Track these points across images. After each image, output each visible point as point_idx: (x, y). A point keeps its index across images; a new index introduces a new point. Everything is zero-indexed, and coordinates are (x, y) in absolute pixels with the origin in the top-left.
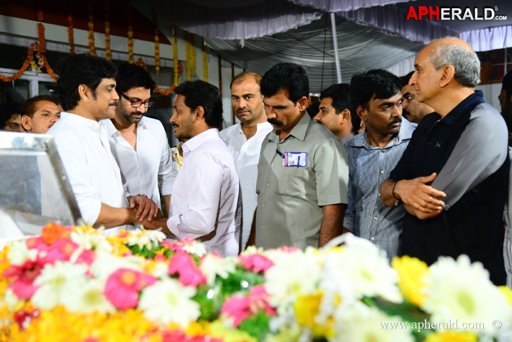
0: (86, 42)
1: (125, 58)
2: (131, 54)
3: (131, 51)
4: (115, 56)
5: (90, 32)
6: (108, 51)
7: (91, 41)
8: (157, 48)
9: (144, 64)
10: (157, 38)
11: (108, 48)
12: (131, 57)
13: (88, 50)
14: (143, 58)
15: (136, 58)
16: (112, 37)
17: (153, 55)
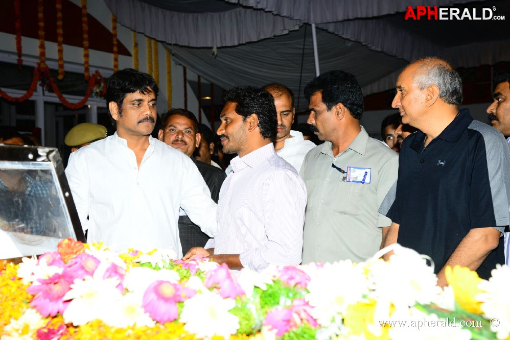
0: (37, 52)
1: (80, 70)
2: (86, 66)
3: (87, 62)
4: (68, 68)
5: (41, 40)
6: (61, 63)
7: (42, 50)
8: (116, 60)
9: (101, 76)
10: (115, 49)
11: (61, 59)
12: (87, 70)
13: (38, 61)
14: (101, 71)
15: (92, 71)
16: (65, 47)
17: (112, 67)
